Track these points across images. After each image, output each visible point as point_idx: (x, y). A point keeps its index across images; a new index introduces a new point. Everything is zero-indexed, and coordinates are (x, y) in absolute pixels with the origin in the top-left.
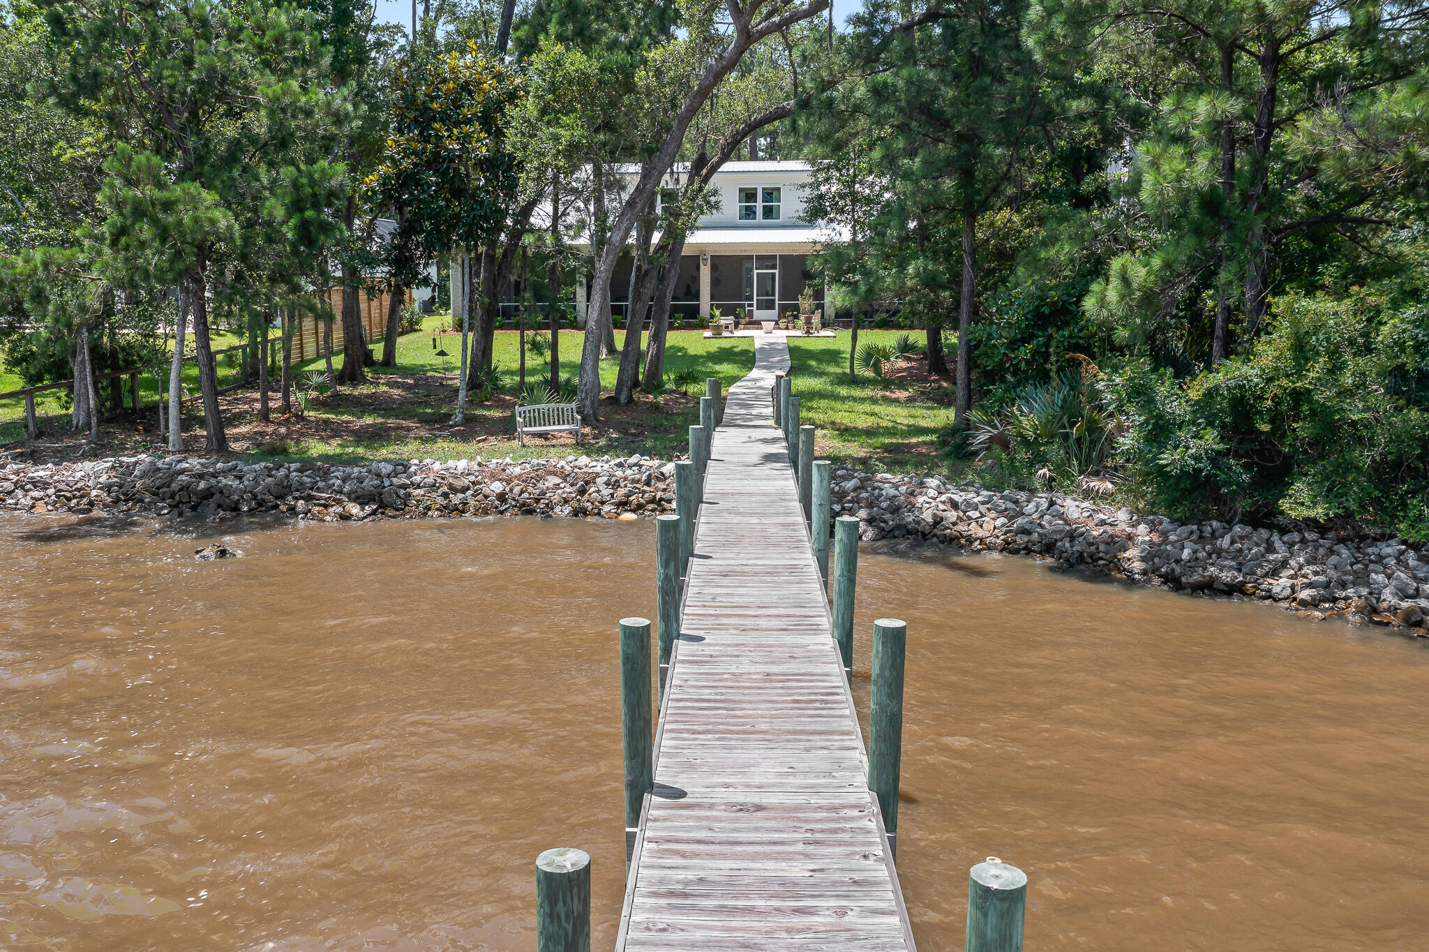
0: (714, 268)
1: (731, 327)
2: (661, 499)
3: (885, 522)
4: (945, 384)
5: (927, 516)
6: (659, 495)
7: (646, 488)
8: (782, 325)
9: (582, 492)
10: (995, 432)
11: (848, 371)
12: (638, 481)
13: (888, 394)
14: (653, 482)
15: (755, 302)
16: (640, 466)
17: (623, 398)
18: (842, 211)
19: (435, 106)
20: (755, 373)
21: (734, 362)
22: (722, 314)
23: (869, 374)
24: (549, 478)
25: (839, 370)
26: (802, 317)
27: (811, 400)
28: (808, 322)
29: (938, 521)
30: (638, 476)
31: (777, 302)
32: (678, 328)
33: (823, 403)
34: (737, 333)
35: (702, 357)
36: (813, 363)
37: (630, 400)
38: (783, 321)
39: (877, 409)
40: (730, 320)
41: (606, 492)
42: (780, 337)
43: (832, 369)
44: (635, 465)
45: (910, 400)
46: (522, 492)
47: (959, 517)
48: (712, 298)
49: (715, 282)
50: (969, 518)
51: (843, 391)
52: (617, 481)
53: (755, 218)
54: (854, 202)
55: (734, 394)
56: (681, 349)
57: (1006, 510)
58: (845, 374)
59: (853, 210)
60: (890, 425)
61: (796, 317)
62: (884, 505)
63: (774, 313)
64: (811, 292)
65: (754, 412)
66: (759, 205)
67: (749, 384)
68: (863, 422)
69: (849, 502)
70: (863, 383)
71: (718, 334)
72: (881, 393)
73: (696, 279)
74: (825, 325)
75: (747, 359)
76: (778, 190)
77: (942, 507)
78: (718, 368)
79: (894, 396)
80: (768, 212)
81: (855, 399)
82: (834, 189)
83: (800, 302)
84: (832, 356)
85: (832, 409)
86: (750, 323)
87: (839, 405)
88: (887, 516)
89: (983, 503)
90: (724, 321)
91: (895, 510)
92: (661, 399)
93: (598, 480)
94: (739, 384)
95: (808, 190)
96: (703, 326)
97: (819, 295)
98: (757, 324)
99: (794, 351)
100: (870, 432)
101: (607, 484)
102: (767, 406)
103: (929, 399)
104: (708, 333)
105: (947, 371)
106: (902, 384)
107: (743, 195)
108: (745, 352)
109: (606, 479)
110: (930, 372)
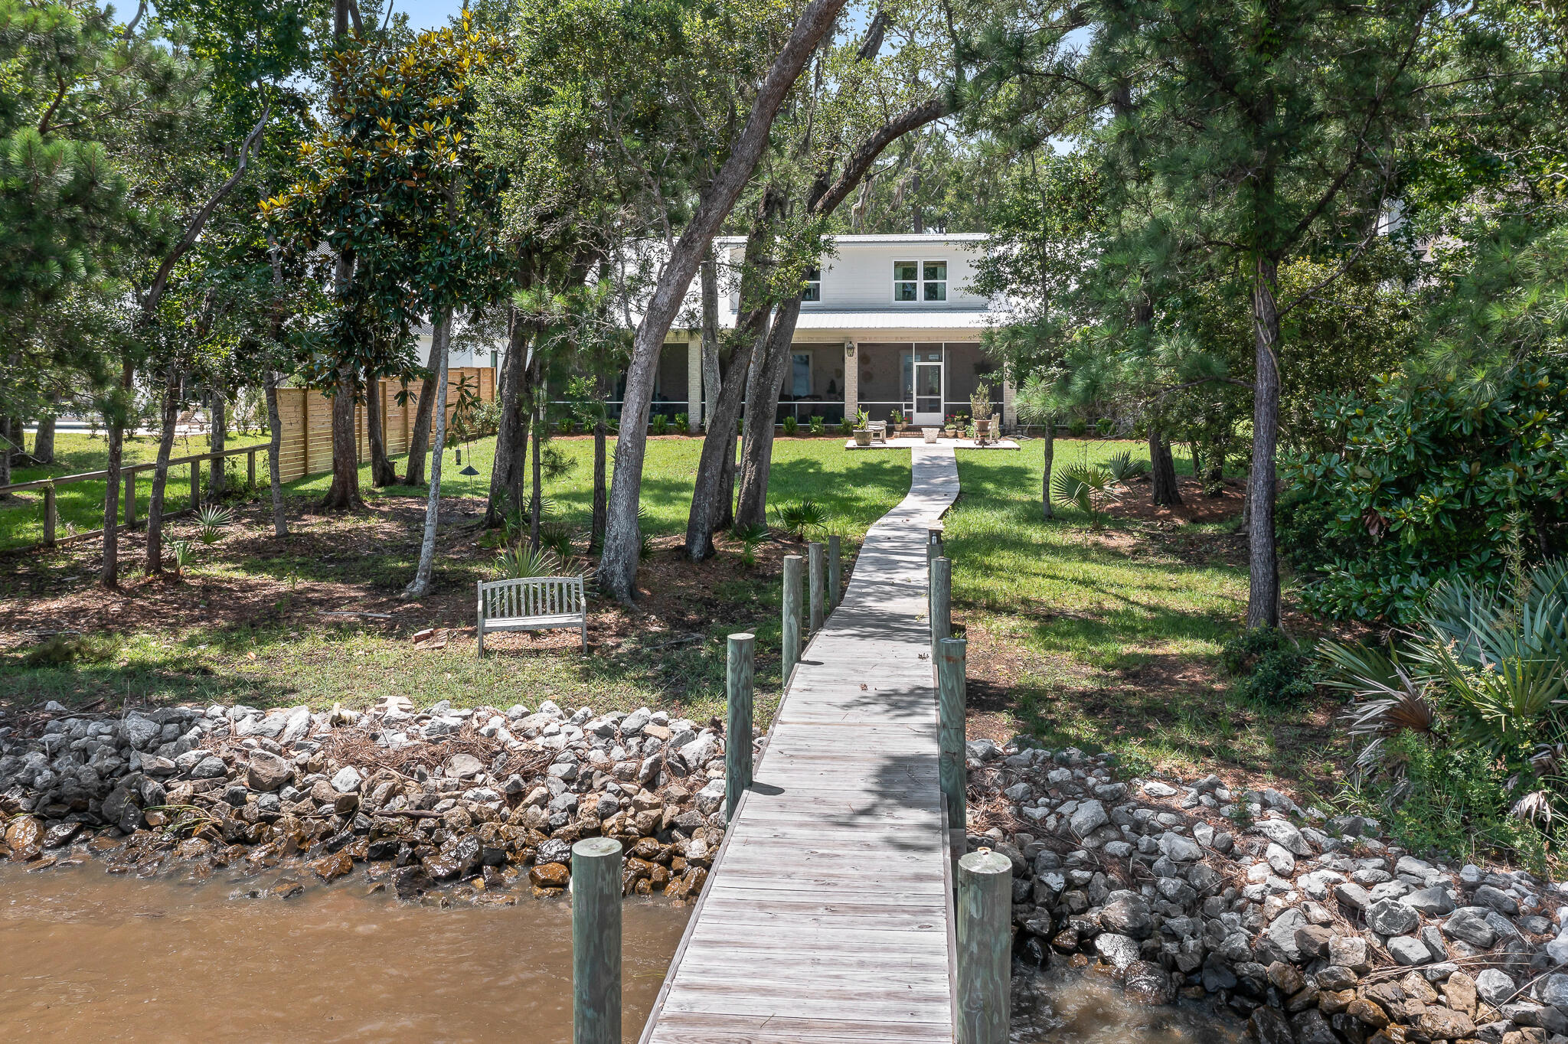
0: (863, 360)
1: (883, 434)
2: (672, 825)
3: (1174, 936)
4: (1180, 522)
5: (1283, 933)
6: (670, 811)
7: (646, 797)
8: (950, 433)
9: (515, 797)
10: (1401, 696)
11: (1040, 498)
12: (631, 777)
13: (1102, 539)
14: (663, 777)
15: (915, 403)
16: (645, 737)
17: (697, 551)
18: (1027, 280)
19: (385, 92)
20: (910, 502)
21: (883, 484)
22: (871, 418)
23: (1072, 505)
24: (456, 760)
25: (1026, 498)
26: (975, 423)
27: (989, 552)
28: (983, 429)
29: (1312, 957)
30: (631, 765)
31: (943, 403)
32: (815, 435)
33: (1005, 559)
34: (891, 443)
35: (840, 475)
36: (990, 486)
37: (710, 551)
38: (950, 429)
39: (1094, 570)
40: (880, 425)
41: (563, 799)
42: (947, 448)
43: (1017, 495)
44: (635, 733)
45: (1137, 551)
46: (392, 794)
47: (1372, 954)
48: (861, 397)
49: (864, 377)
50: (1400, 959)
51: (1035, 534)
52: (588, 775)
53: (914, 299)
54: (1044, 268)
55: (873, 539)
56: (813, 464)
57: (1494, 941)
58: (1034, 503)
59: (1044, 279)
60: (1121, 606)
61: (968, 422)
62: (1170, 885)
63: (939, 417)
64: (986, 391)
65: (899, 577)
66: (920, 283)
67: (898, 520)
68: (1076, 602)
69: (1083, 865)
70: (1064, 520)
71: (864, 445)
72: (1093, 538)
73: (841, 373)
74: (1005, 432)
75: (900, 480)
76: (944, 264)
77: (1318, 912)
78: (859, 492)
79: (1112, 543)
80: (932, 292)
81: (1054, 550)
82: (1016, 251)
83: (972, 402)
84: (1016, 476)
85: (1023, 572)
86: (908, 429)
87: (1032, 564)
88: (1180, 922)
89: (1430, 913)
90: (873, 426)
91: (1195, 902)
92: (758, 551)
93: (553, 769)
94: (883, 520)
95: (980, 250)
96: (848, 433)
97: (996, 394)
98: (916, 430)
99: (965, 469)
100: (1091, 626)
101: (568, 780)
102: (919, 566)
103: (1168, 550)
104: (852, 443)
105: (1179, 501)
106: (1118, 521)
107: (900, 271)
108: (898, 469)
109: (565, 768)
110: (1155, 501)
